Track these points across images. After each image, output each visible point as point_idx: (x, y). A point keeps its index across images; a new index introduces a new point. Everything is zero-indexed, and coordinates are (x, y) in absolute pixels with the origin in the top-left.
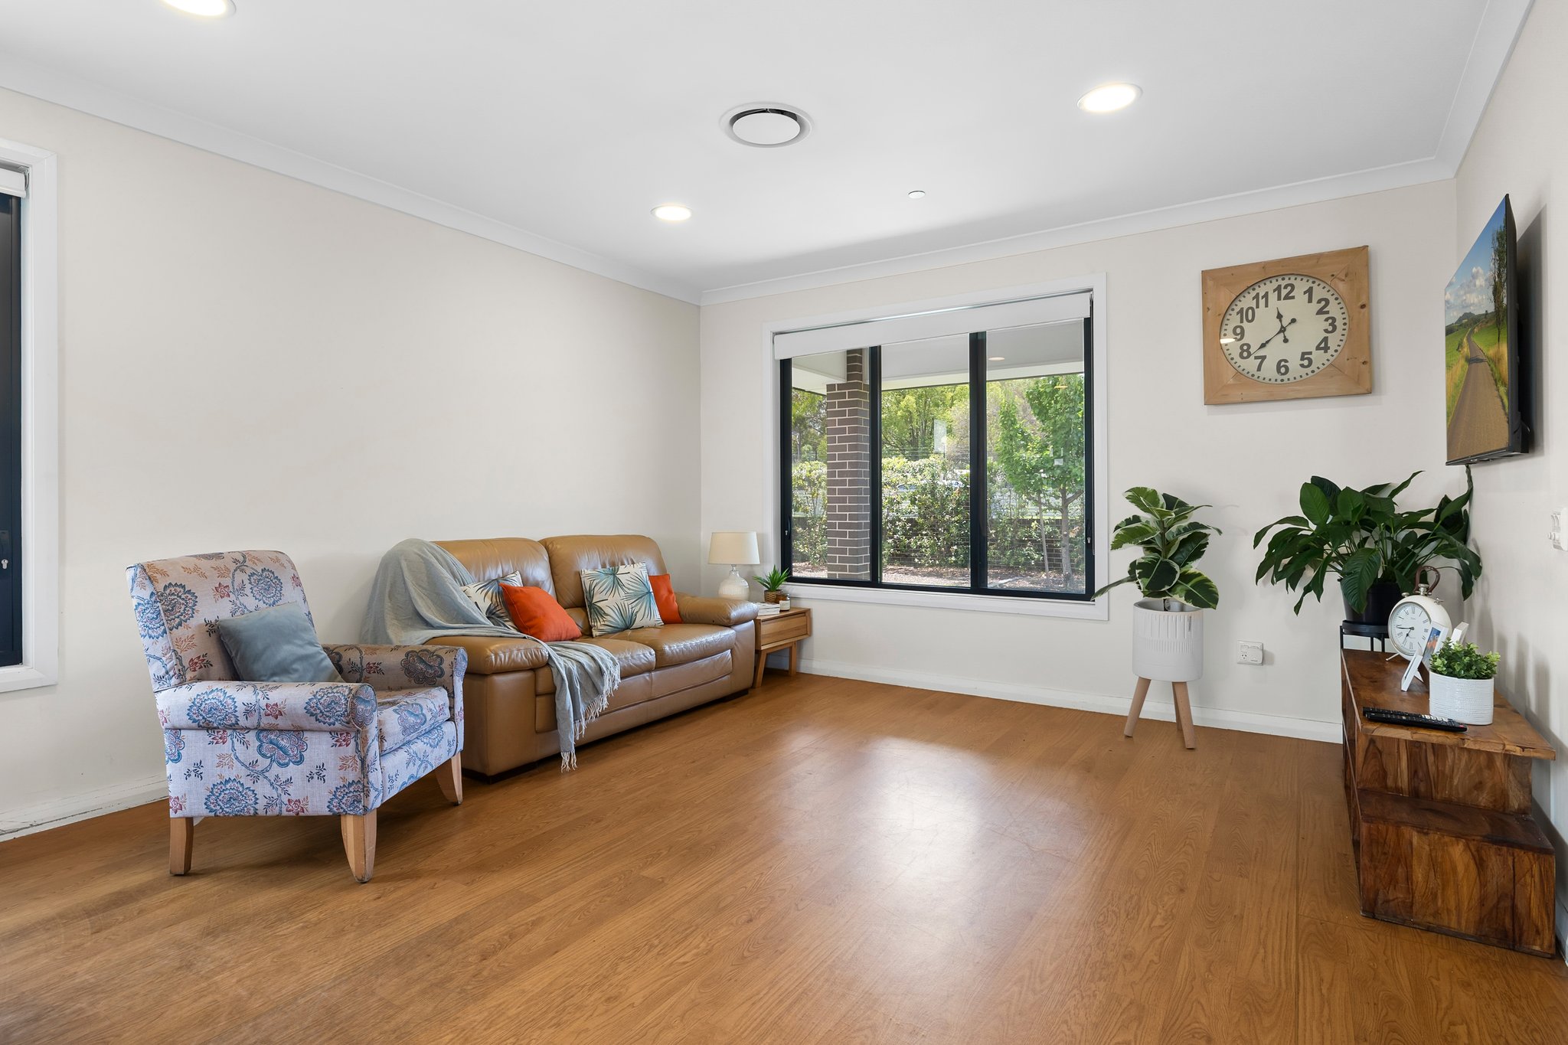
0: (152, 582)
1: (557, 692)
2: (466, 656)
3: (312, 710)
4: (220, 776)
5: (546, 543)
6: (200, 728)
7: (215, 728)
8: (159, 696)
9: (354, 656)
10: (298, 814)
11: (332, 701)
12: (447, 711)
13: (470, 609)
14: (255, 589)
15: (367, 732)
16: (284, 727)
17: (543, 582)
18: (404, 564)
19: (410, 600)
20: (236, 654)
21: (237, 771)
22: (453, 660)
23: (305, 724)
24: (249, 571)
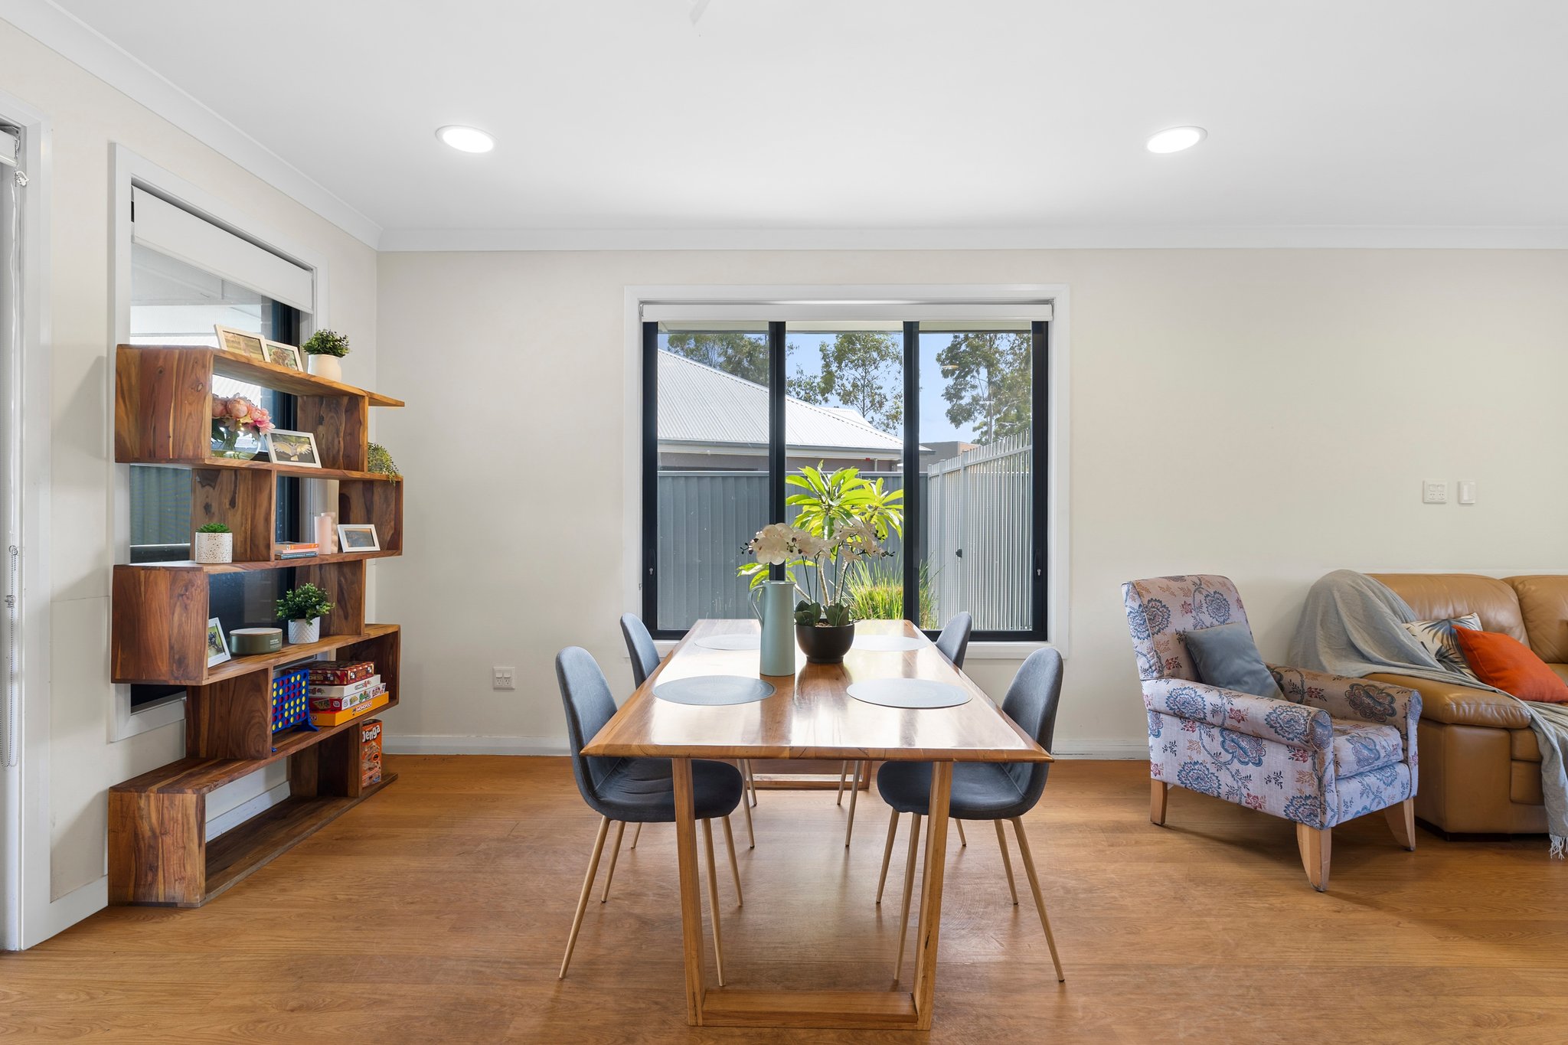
0: (1140, 597)
1: (1545, 762)
2: (1420, 699)
3: (1272, 722)
4: (1190, 757)
5: (1512, 582)
6: (1175, 715)
7: (1186, 718)
8: (1144, 684)
9: (1296, 679)
10: (1256, 808)
11: (1292, 719)
12: (1400, 752)
13: (1416, 649)
14: (1210, 608)
15: (1324, 754)
16: (1246, 732)
17: (1511, 628)
18: (1337, 595)
19: (1345, 630)
20: (1200, 661)
21: (1202, 757)
22: (1407, 702)
23: (1266, 732)
24: (1205, 593)
